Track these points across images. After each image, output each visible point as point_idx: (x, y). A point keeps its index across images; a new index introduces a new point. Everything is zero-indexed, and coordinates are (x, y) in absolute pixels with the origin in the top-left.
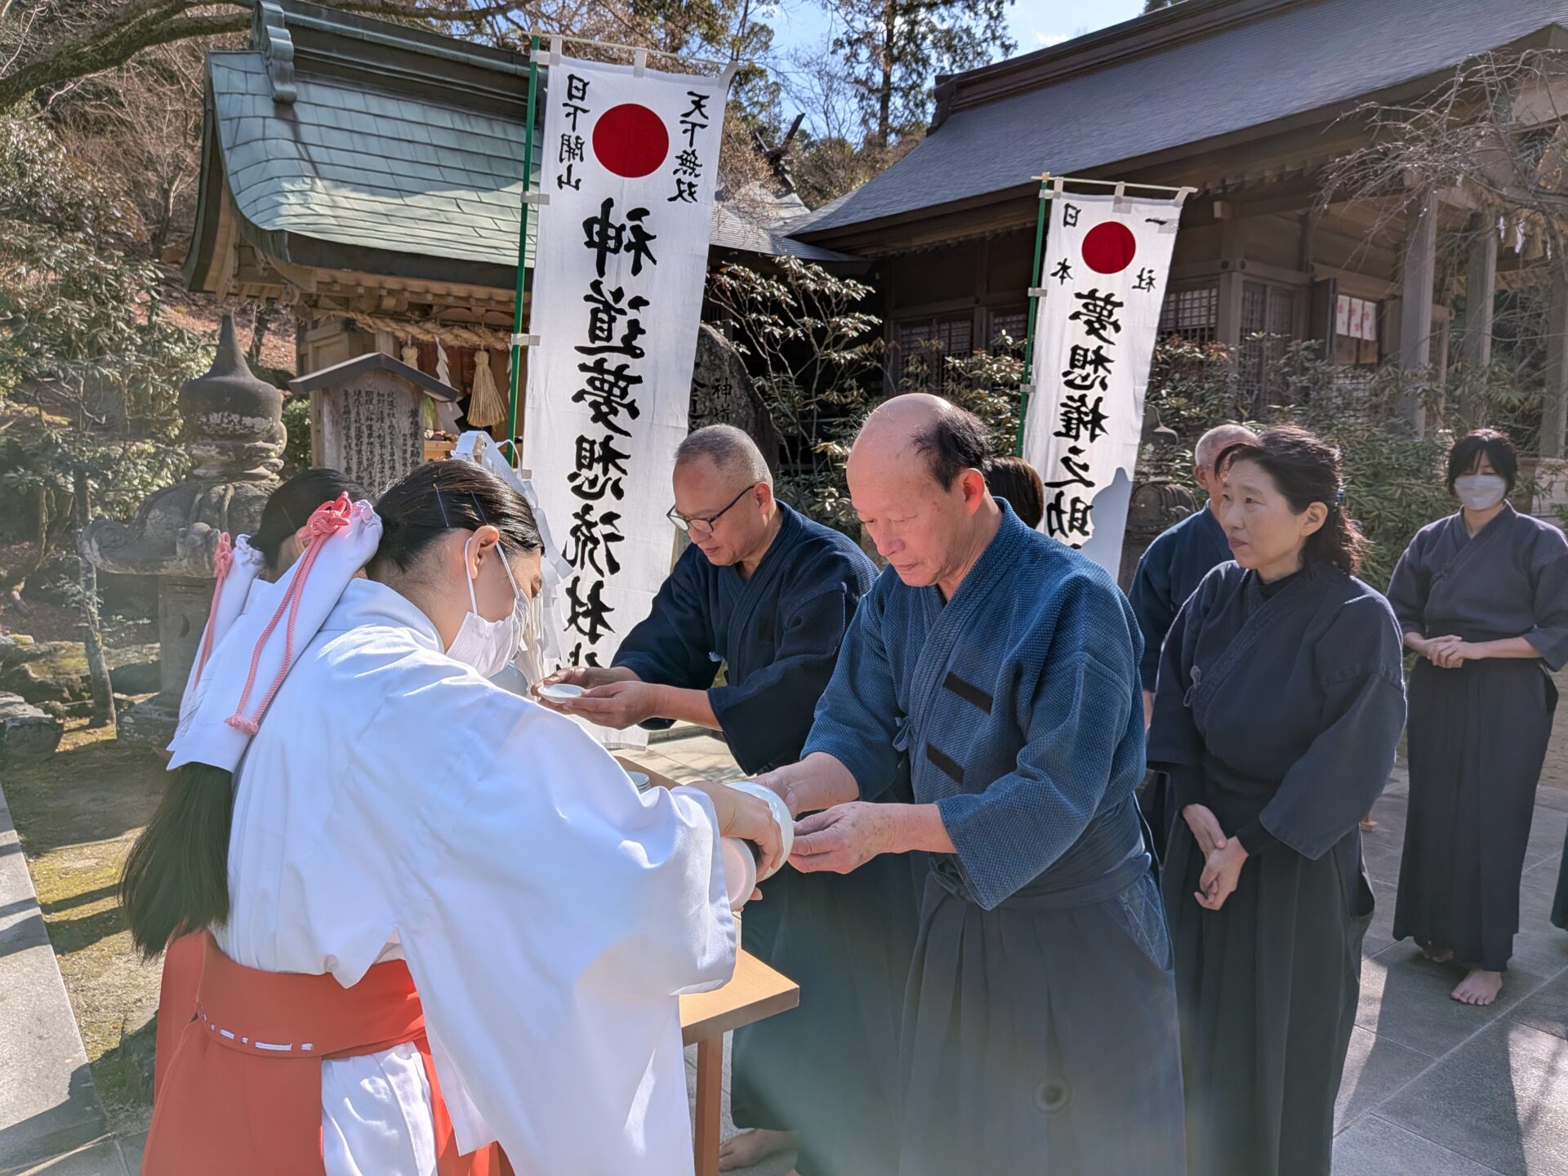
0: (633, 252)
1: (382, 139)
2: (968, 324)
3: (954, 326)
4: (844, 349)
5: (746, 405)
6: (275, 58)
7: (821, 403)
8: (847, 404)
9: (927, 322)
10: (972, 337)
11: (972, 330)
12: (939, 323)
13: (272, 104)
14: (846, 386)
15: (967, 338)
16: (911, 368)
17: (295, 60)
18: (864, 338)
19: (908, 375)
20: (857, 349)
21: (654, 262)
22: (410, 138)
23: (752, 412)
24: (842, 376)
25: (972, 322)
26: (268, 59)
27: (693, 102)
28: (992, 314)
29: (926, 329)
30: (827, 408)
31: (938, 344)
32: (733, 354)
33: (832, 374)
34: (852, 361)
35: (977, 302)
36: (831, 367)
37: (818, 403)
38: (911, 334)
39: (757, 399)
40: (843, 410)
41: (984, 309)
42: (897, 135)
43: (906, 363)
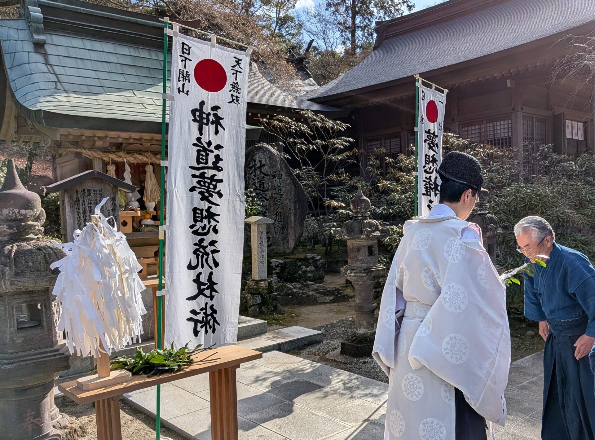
0: (215, 125)
1: (93, 62)
2: (399, 139)
3: (392, 141)
4: (337, 154)
5: (290, 184)
6: (33, 22)
7: (328, 180)
8: (341, 181)
9: (380, 139)
10: (401, 146)
11: (401, 142)
12: (385, 139)
13: (32, 46)
14: (340, 172)
15: (399, 146)
16: (371, 162)
17: (44, 23)
18: (346, 149)
19: (371, 165)
20: (344, 154)
21: (224, 129)
22: (107, 61)
23: (293, 187)
24: (337, 168)
25: (401, 139)
26: (29, 22)
27: (236, 62)
28: (409, 134)
29: (379, 142)
30: (332, 183)
31: (383, 150)
32: (282, 159)
33: (332, 167)
34: (341, 160)
35: (402, 129)
36: (331, 163)
37: (326, 180)
38: (372, 145)
39: (296, 180)
40: (340, 183)
41: (406, 132)
42: (360, 48)
43: (369, 159)
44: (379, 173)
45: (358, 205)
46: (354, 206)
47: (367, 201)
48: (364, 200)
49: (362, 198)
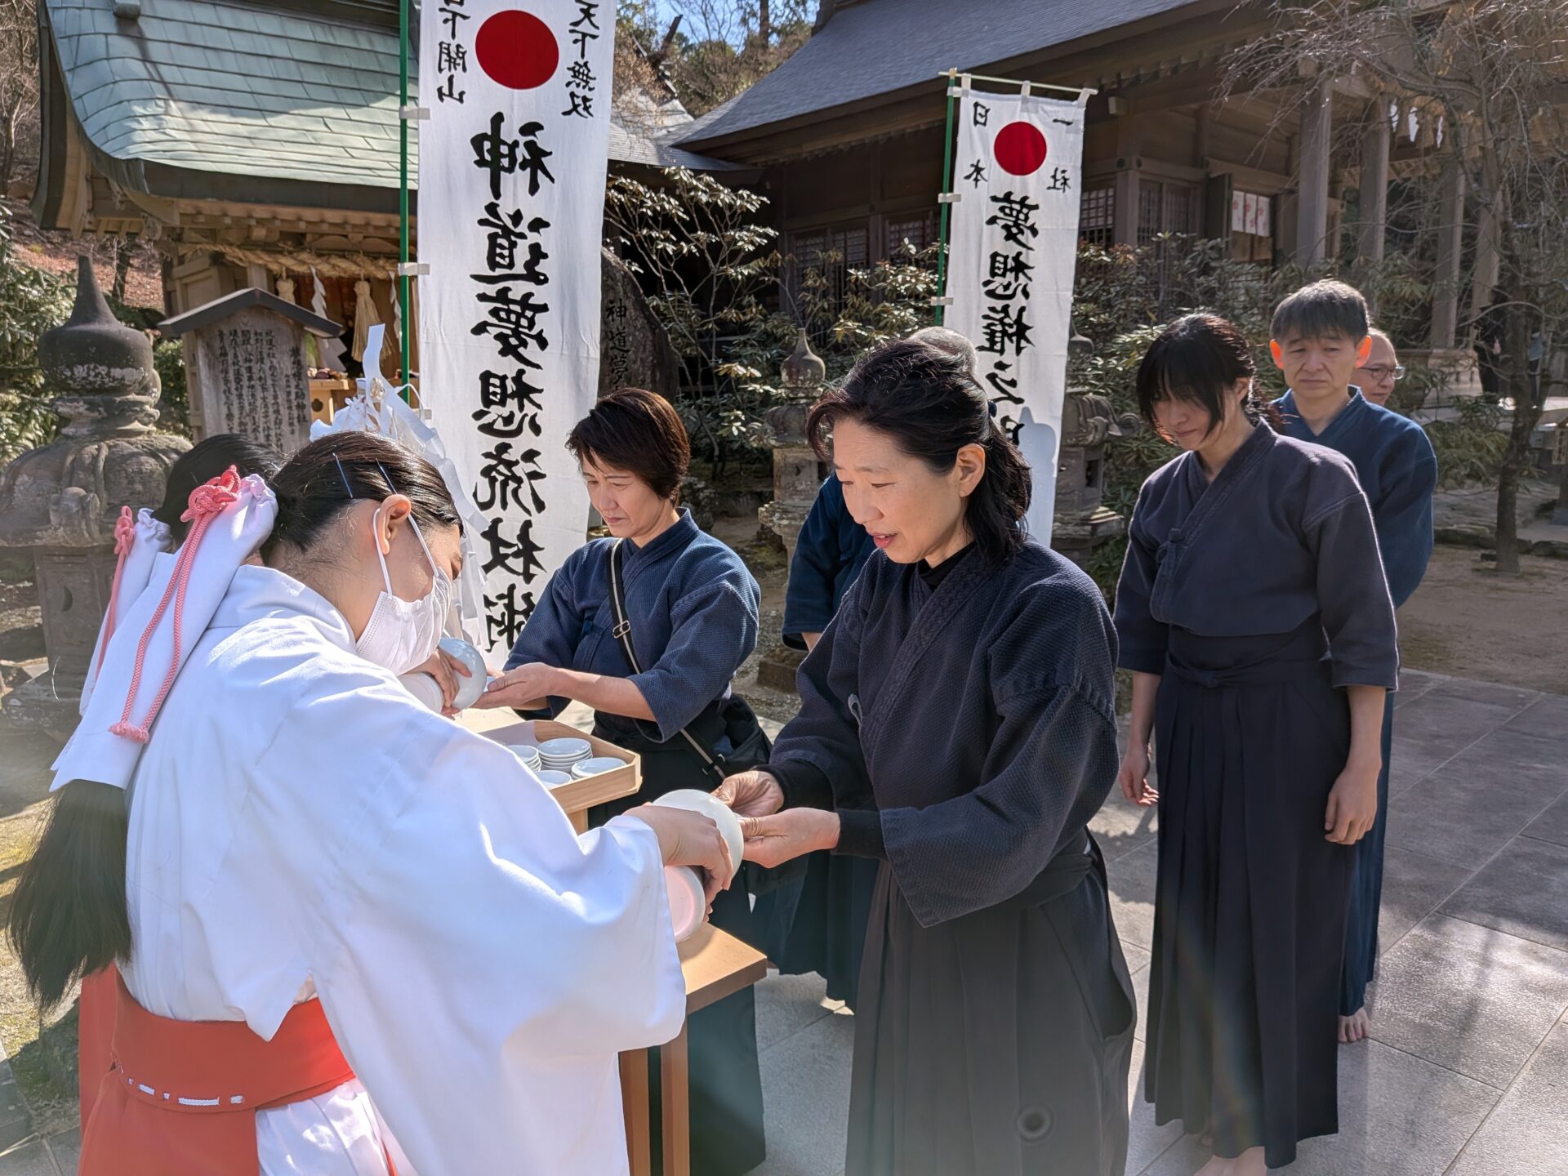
0: (529, 170)
1: (238, 55)
2: (863, 233)
3: (848, 236)
4: (741, 264)
5: (643, 327)
7: (719, 323)
8: (746, 322)
9: (822, 234)
10: (868, 247)
11: (868, 239)
12: (834, 233)
13: (113, 19)
14: (744, 303)
15: (863, 248)
16: (810, 282)
18: (760, 252)
19: (807, 289)
20: (754, 264)
21: (552, 180)
22: (269, 53)
23: (649, 334)
24: (739, 294)
25: (868, 230)
27: (582, 10)
28: (887, 223)
29: (820, 240)
30: (725, 327)
31: (836, 255)
32: (626, 273)
33: (729, 292)
34: (749, 276)
35: (872, 209)
36: (727, 282)
37: (716, 321)
38: (805, 246)
39: (654, 320)
40: (743, 328)
41: (880, 216)
42: (778, 35)
43: (804, 277)
44: (826, 306)
45: (798, 372)
46: (790, 375)
47: (817, 363)
48: (812, 362)
49: (806, 357)
